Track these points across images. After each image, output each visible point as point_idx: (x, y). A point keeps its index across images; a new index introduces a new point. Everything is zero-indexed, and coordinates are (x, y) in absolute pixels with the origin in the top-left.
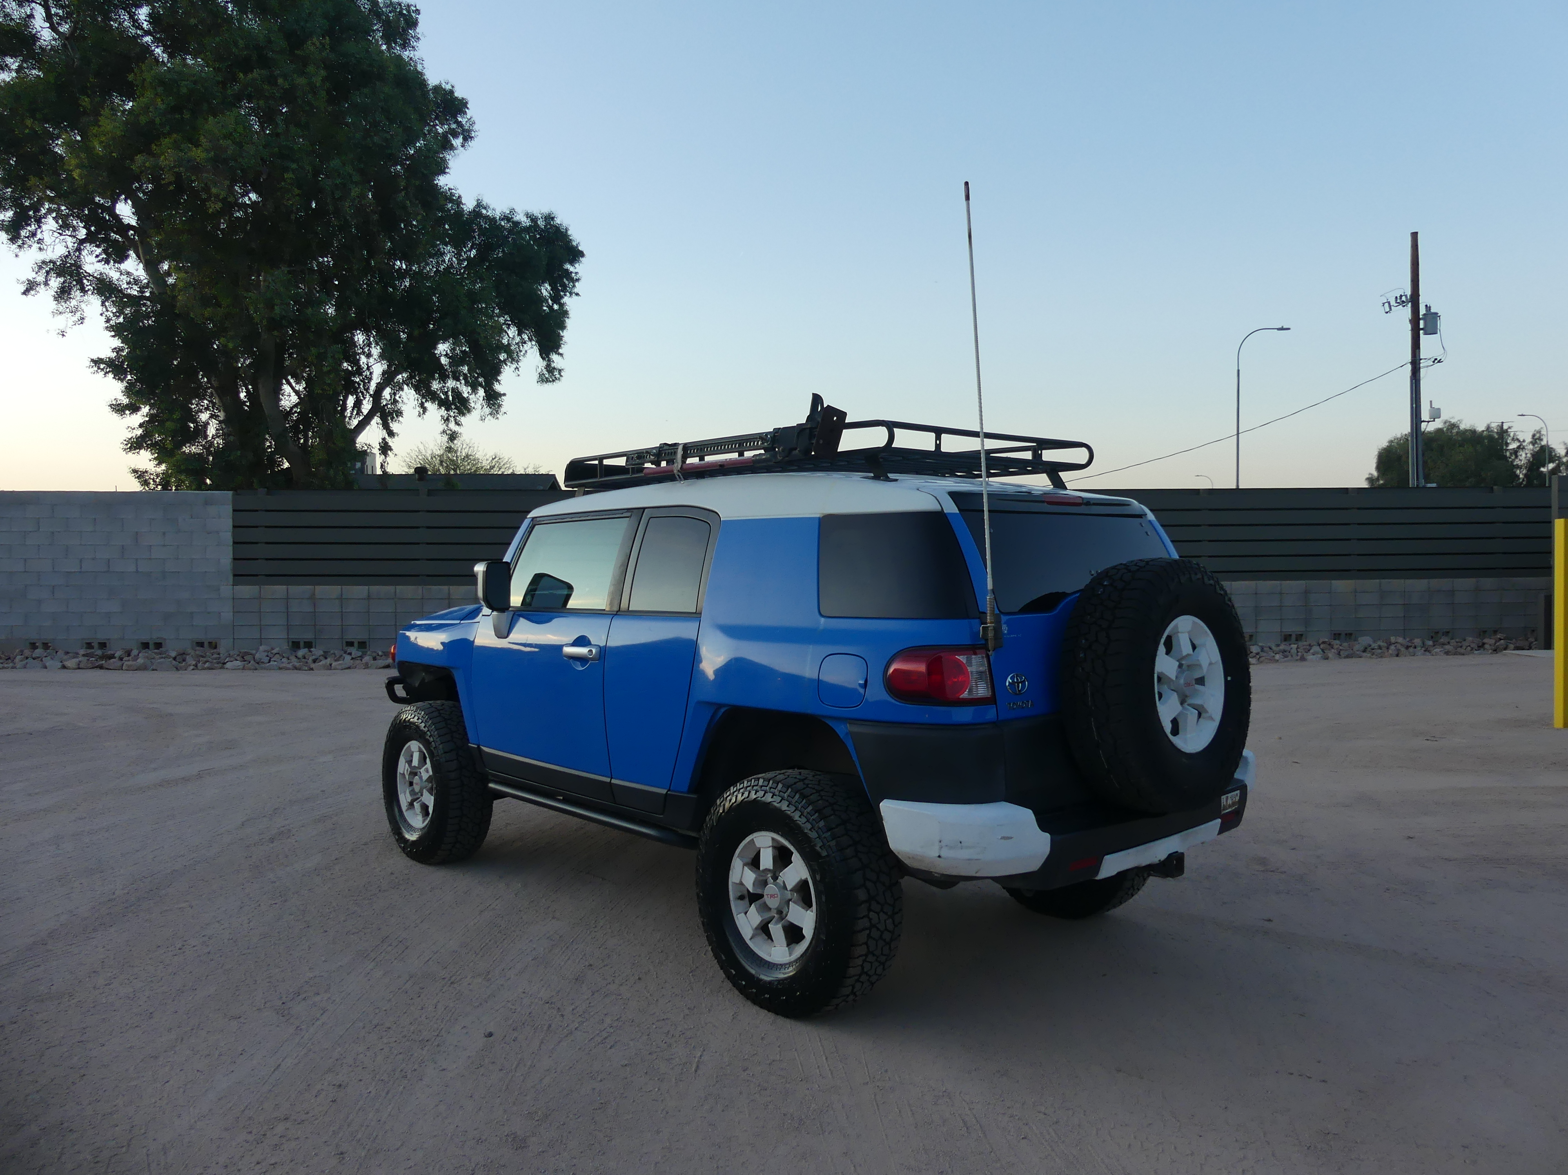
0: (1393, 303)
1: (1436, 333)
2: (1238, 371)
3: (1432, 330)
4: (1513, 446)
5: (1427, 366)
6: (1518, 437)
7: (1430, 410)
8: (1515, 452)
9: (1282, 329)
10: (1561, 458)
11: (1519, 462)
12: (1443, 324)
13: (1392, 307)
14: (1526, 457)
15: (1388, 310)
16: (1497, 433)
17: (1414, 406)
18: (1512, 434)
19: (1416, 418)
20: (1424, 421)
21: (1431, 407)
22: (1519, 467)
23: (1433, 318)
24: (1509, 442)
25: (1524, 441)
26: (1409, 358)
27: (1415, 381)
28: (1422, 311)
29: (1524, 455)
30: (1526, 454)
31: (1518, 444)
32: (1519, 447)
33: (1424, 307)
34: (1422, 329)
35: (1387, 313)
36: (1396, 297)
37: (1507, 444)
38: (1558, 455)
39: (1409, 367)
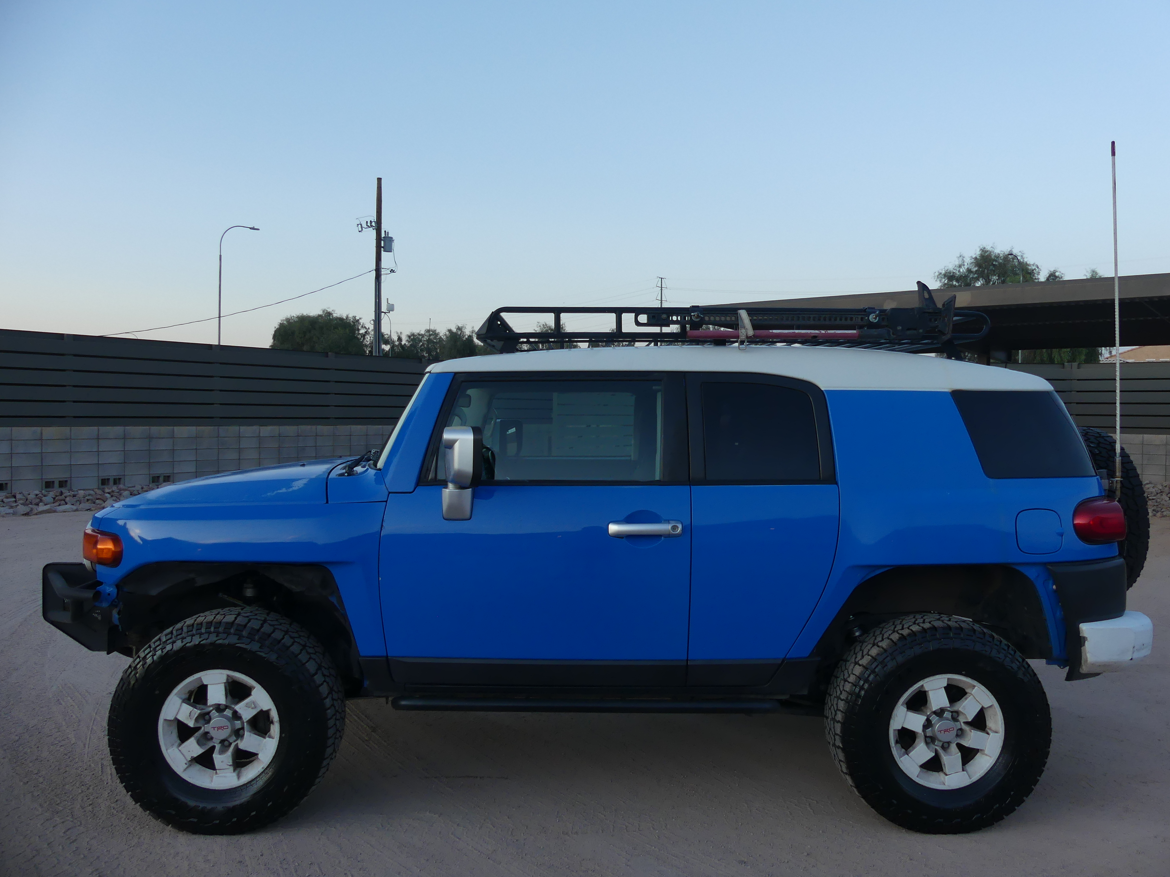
0: (364, 225)
1: (391, 252)
2: (220, 256)
3: (389, 249)
4: (362, 331)
5: (386, 274)
6: (366, 326)
7: (387, 305)
8: (364, 336)
9: (253, 229)
10: (394, 342)
11: (366, 342)
12: (395, 245)
13: (363, 228)
14: (370, 340)
15: (360, 230)
16: (353, 322)
17: (378, 300)
18: (362, 324)
19: (378, 310)
20: (383, 312)
21: (388, 303)
22: (366, 346)
23: (389, 240)
24: (360, 328)
25: (369, 328)
26: (374, 267)
27: (378, 284)
28: (383, 235)
29: (369, 338)
30: (370, 337)
31: (366, 330)
32: (366, 332)
33: (384, 232)
34: (383, 247)
35: (360, 231)
36: (367, 222)
37: (359, 330)
38: (393, 340)
39: (374, 272)
